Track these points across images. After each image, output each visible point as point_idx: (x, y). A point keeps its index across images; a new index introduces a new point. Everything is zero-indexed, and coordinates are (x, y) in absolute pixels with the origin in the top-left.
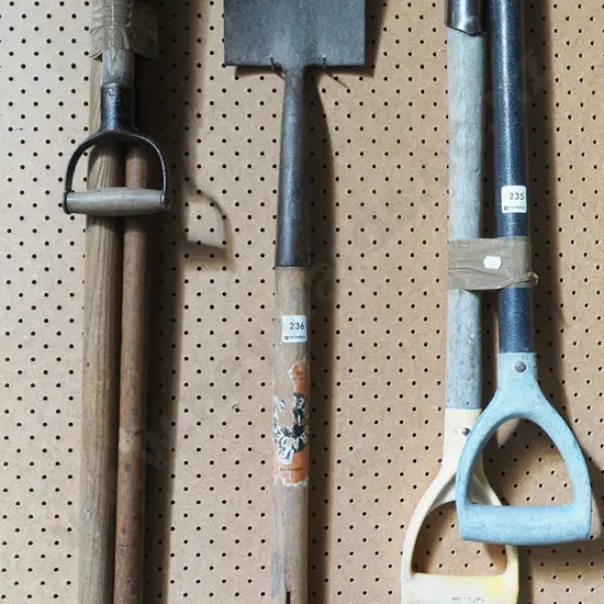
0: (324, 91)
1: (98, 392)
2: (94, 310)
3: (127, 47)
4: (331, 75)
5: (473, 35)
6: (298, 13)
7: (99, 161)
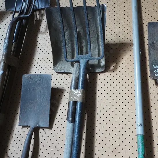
0: (40, 133)
4: (42, 129)
5: (71, 123)
6: (36, 114)
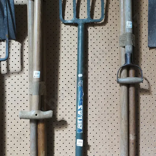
1: (125, 126)
2: (124, 106)
3: (132, 44)
7: (123, 71)
